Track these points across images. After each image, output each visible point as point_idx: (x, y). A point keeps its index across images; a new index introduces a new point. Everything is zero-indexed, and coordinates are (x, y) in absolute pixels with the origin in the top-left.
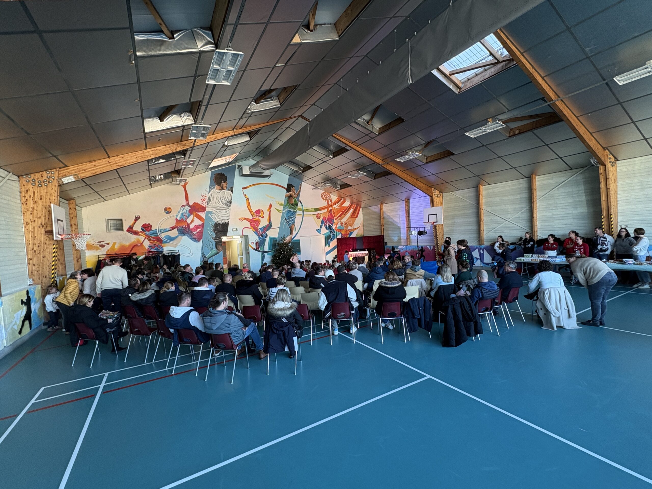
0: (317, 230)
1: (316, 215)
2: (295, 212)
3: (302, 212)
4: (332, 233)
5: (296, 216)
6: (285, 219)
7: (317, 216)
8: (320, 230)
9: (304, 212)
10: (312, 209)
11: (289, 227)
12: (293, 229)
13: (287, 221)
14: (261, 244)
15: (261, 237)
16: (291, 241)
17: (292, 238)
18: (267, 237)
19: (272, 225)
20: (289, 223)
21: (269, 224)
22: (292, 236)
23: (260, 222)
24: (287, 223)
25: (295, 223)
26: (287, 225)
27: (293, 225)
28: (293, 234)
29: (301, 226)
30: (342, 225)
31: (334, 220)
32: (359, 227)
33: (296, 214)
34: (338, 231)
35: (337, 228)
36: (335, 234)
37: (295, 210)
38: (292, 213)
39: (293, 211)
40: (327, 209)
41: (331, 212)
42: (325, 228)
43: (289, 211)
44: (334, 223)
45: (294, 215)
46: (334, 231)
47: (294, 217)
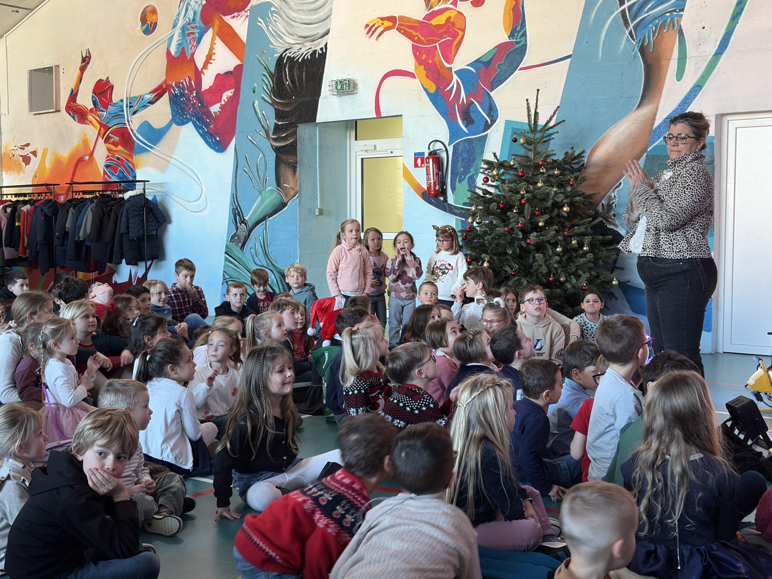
11: (637, 49)
12: (663, 63)
13: (630, 8)
14: (462, 169)
15: (463, 123)
16: (644, 150)
17: (656, 129)
18: (493, 122)
19: (525, 45)
20: (643, 19)
21: (508, 40)
22: (655, 114)
23: (461, 33)
24: (628, 17)
25: (684, 13)
26: (625, 37)
27: (667, 31)
28: (660, 98)
29: (734, 29)
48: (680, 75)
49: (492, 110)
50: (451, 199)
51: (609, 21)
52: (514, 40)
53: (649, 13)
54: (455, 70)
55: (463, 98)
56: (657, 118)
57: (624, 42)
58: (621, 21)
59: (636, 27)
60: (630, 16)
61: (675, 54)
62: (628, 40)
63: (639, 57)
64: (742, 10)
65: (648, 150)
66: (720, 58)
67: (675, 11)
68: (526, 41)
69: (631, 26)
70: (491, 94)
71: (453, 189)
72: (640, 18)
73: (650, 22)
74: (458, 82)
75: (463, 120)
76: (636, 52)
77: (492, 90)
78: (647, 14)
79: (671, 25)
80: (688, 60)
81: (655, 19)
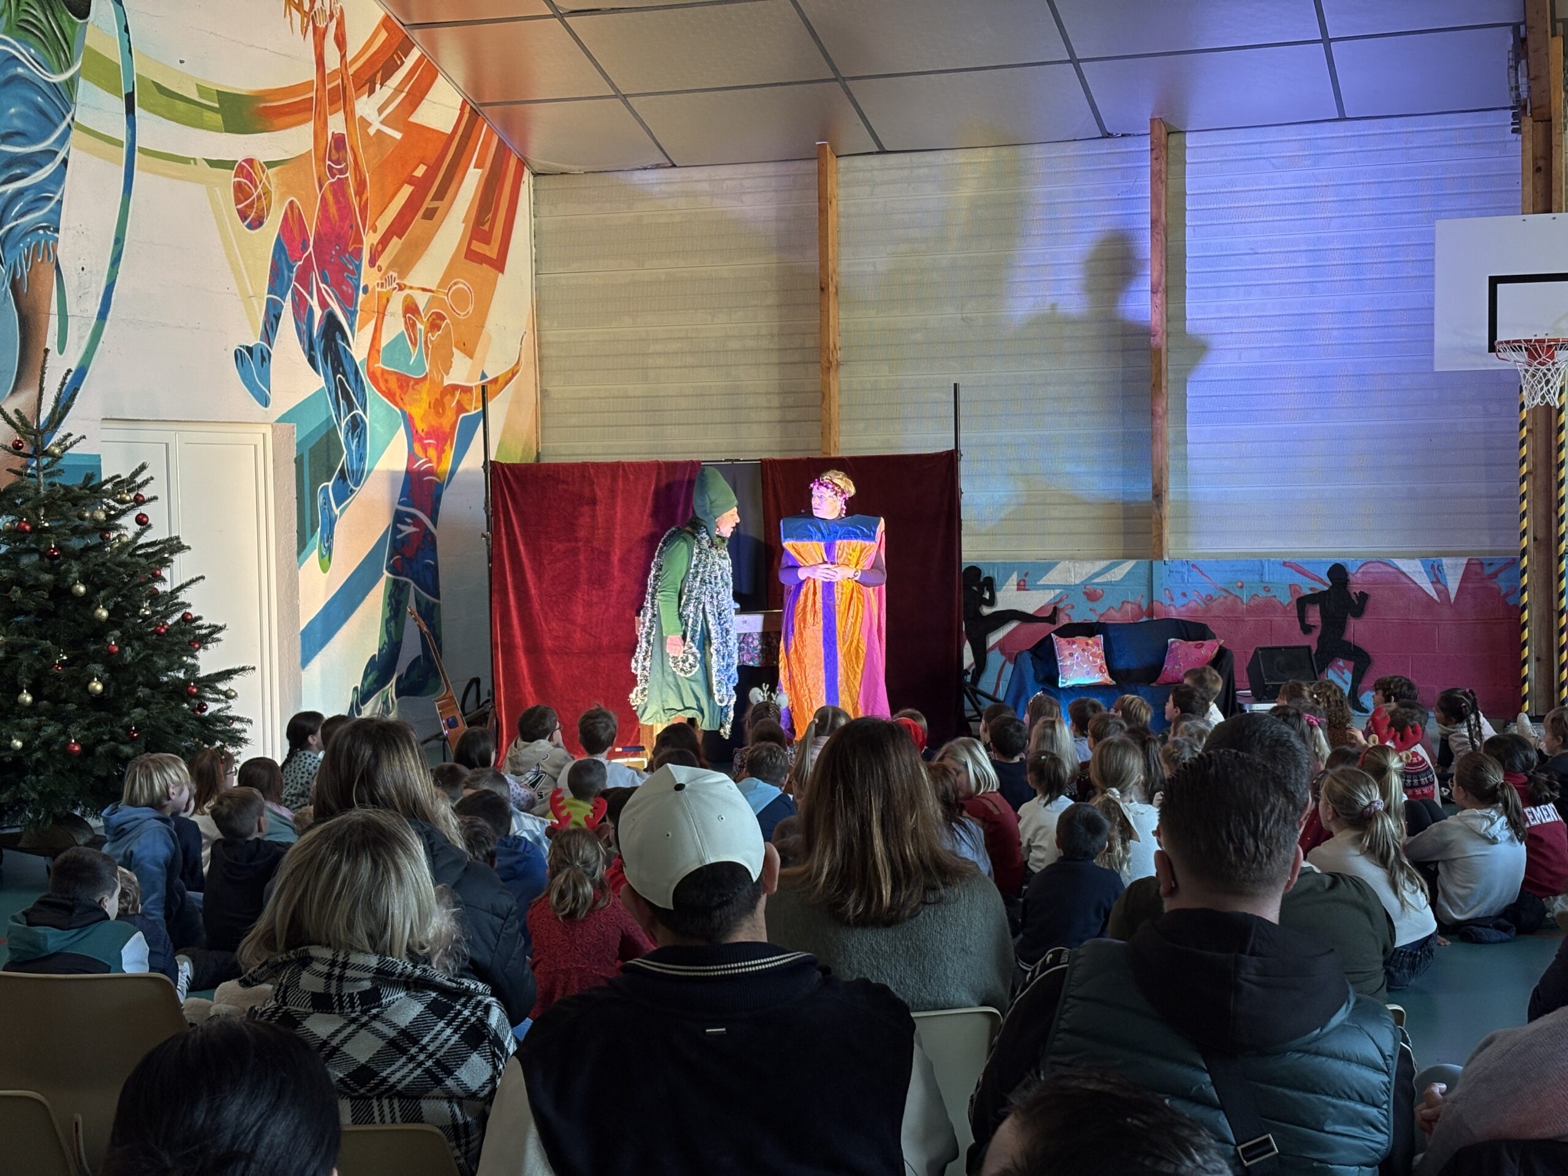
0: (239, 357)
1: (230, 177)
2: (64, 95)
3: (121, 106)
4: (351, 406)
5: (76, 152)
7: (241, 192)
8: (265, 358)
9: (138, 110)
10: (201, 97)
11: (7, 284)
12: (41, 317)
20: (11, 229)
25: (60, 236)
27: (42, 261)
29: (114, 283)
30: (414, 325)
31: (358, 267)
32: (513, 373)
33: (68, 118)
34: (384, 388)
35: (378, 351)
36: (367, 421)
37: (62, 72)
38: (39, 99)
39: (46, 82)
40: (308, 128)
41: (338, 163)
42: (300, 348)
43: (12, 72)
44: (361, 296)
45: (56, 126)
46: (362, 382)
47: (56, 153)
48: (62, 344)
53: (17, 222)
59: (3, 242)
61: (54, 308)
63: (10, 298)
64: (121, 253)
66: (104, 325)
67: (47, 229)
73: (19, 239)
76: (6, 288)
79: (47, 253)
80: (69, 319)
81: (26, 234)
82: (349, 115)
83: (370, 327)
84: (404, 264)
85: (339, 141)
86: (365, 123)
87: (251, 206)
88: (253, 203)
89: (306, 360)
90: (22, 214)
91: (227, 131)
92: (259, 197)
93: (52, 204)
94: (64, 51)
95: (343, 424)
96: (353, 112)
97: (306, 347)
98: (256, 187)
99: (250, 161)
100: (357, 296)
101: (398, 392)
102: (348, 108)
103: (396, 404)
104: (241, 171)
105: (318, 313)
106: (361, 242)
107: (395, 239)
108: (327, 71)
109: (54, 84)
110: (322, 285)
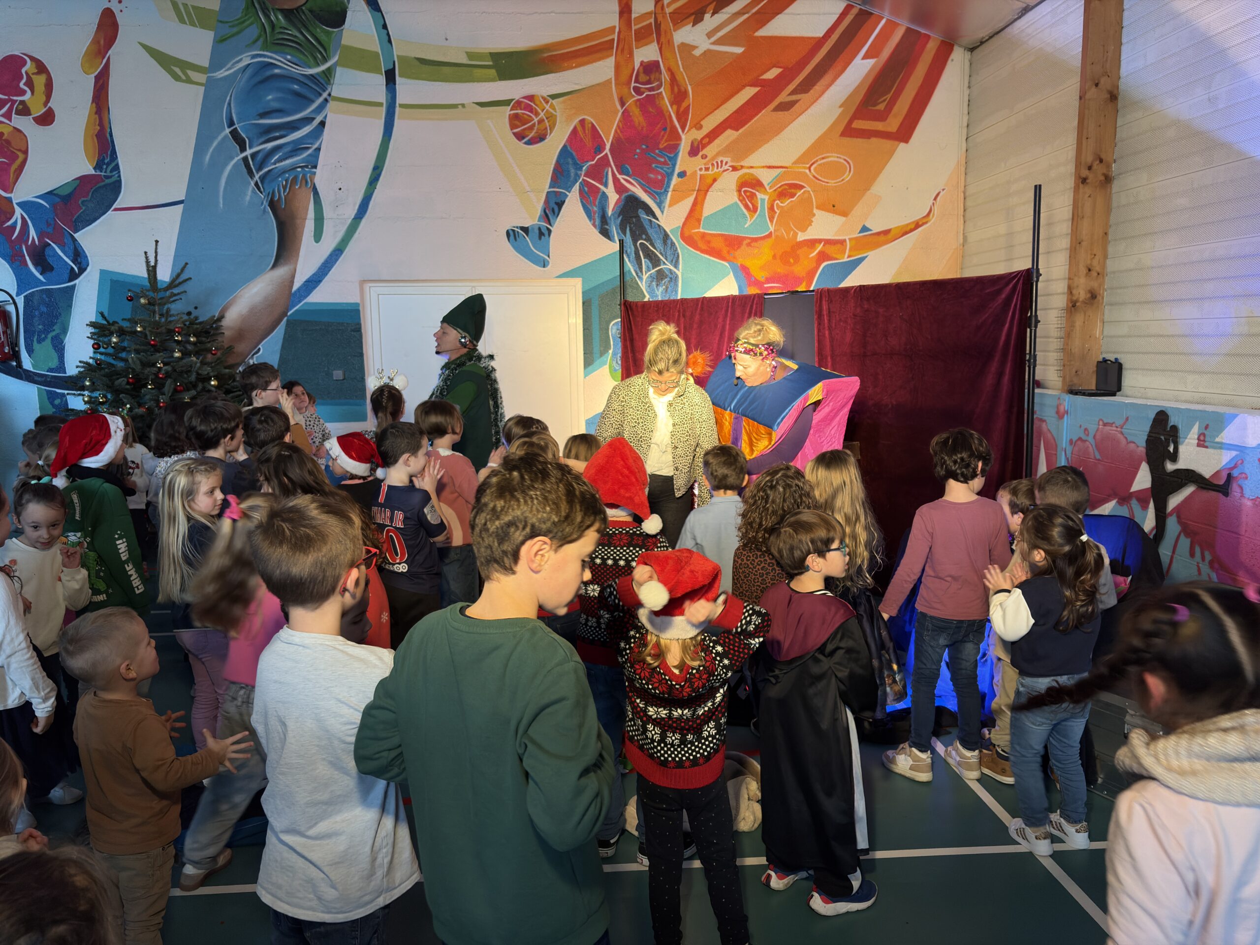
0: (511, 235)
1: (507, 111)
2: (323, 81)
3: (381, 80)
4: (656, 263)
5: (333, 115)
6: (235, 134)
7: (515, 120)
8: (543, 234)
9: (398, 79)
10: (470, 60)
11: (266, 203)
12: (298, 221)
13: (253, 156)
14: (40, 327)
15: (36, 269)
16: (285, 314)
17: (295, 292)
18: (82, 270)
19: (119, 182)
20: (270, 171)
21: (93, 172)
22: (293, 276)
23: (21, 156)
24: (252, 166)
25: (318, 171)
26: (250, 189)
27: (300, 187)
28: (297, 260)
29: (372, 194)
30: (752, 196)
31: (674, 160)
32: (917, 225)
33: (325, 95)
34: (704, 247)
35: (699, 221)
36: (679, 273)
37: (318, 65)
38: (296, 87)
39: (302, 75)
40: (610, 62)
41: (649, 82)
42: (589, 224)
43: (269, 73)
44: (675, 180)
45: (313, 101)
46: (673, 244)
47: (313, 119)
48: (318, 236)
49: (79, 257)
50: (27, 363)
51: (229, 168)
52: (103, 174)
53: (277, 165)
54: (18, 201)
55: (33, 238)
56: (296, 280)
57: (249, 193)
58: (245, 170)
59: (262, 178)
60: (254, 165)
61: (311, 214)
62: (253, 192)
63: (269, 212)
64: (379, 175)
65: (289, 314)
66: (360, 222)
67: (307, 167)
68: (119, 176)
69: (257, 177)
70: (76, 236)
71: (30, 351)
72: (266, 170)
73: (279, 176)
74: (23, 218)
75: (36, 265)
76: (265, 206)
77: (76, 231)
78: (274, 167)
79: (304, 182)
80: (325, 221)
81: (284, 172)
82: (665, 45)
83: (688, 202)
84: (741, 150)
85: (651, 68)
86: (686, 48)
87: (531, 128)
88: (534, 125)
89: (595, 232)
90: (280, 160)
91: (500, 80)
92: (541, 121)
93: (310, 151)
94: (321, 53)
95: (645, 277)
96: (670, 42)
97: (598, 222)
98: (537, 114)
99: (531, 98)
100: (670, 180)
101: (725, 250)
102: (663, 39)
103: (724, 259)
104: (518, 104)
105: (613, 197)
106: (680, 139)
107: (729, 132)
108: (634, 16)
109: (311, 75)
110: (619, 176)
